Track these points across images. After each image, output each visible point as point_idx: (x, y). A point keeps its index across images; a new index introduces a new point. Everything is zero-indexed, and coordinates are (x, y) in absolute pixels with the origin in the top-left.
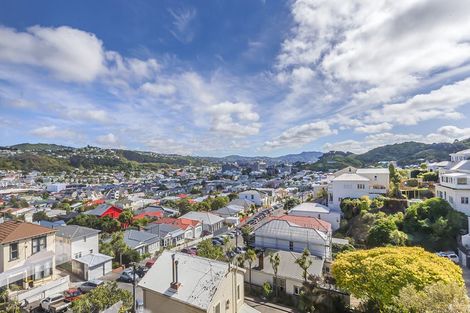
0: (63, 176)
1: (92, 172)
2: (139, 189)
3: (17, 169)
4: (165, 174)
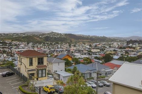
0: (42, 45)
1: (53, 43)
2: (77, 51)
3: (25, 42)
4: (90, 46)
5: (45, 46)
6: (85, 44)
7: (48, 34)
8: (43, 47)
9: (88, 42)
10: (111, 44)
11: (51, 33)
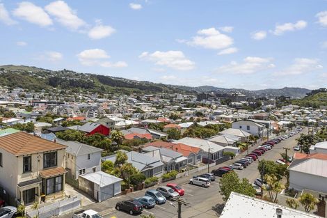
0: (42, 94)
1: (68, 92)
3: (3, 85)
5: (50, 95)
6: (128, 95)
7: (56, 73)
8: (46, 97)
9: (135, 92)
10: (173, 97)
11: (62, 71)
